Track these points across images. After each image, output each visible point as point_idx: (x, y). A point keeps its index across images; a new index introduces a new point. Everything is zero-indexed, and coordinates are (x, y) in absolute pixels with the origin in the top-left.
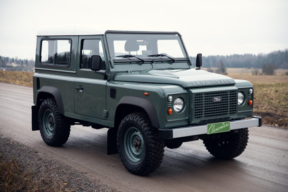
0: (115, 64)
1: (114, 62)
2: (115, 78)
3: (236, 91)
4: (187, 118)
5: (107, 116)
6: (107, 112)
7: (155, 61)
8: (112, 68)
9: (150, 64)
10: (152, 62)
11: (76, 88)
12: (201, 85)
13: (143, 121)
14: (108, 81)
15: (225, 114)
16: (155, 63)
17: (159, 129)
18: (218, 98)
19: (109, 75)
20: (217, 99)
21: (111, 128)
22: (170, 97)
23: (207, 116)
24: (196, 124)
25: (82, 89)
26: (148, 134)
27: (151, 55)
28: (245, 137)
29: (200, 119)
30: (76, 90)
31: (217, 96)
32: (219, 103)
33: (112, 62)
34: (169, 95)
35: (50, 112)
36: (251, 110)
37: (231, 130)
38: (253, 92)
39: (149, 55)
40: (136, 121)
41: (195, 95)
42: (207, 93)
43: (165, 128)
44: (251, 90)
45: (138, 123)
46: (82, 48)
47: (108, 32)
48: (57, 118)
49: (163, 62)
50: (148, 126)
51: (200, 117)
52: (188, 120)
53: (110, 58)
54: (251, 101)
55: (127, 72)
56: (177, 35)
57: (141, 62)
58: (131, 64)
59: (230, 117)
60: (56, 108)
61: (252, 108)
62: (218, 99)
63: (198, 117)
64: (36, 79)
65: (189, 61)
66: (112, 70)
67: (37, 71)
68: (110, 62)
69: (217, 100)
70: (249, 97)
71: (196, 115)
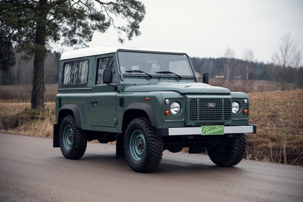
0: (124, 78)
1: (124, 76)
2: (125, 89)
3: (230, 99)
4: (183, 120)
5: (116, 124)
6: (117, 120)
7: (162, 77)
8: (122, 81)
9: (157, 80)
10: (159, 78)
11: (92, 102)
12: (196, 92)
13: (145, 123)
14: (118, 92)
15: (220, 119)
16: (163, 79)
17: (157, 128)
19: (119, 87)
20: (211, 105)
21: (120, 133)
22: (167, 100)
23: (202, 119)
24: (191, 125)
25: (96, 103)
26: (148, 133)
27: (159, 71)
28: (242, 144)
29: (195, 121)
30: (91, 103)
31: (211, 102)
32: (213, 108)
33: (122, 76)
34: (166, 99)
35: (70, 128)
36: (247, 119)
37: (225, 134)
38: (248, 101)
39: (157, 72)
40: (138, 124)
41: (190, 99)
42: (201, 99)
43: (162, 127)
44: (246, 100)
45: (140, 125)
46: (97, 68)
47: (119, 51)
48: (75, 129)
49: (170, 78)
50: (148, 126)
51: (195, 120)
52: (184, 121)
53: (121, 72)
54: (246, 111)
55: (136, 85)
56: (185, 56)
57: (149, 77)
58: (139, 78)
59: (224, 123)
60: (74, 121)
61: (248, 117)
62: (212, 105)
63: (193, 120)
64: (58, 99)
65: (195, 78)
66: (121, 82)
67: (60, 92)
68: (120, 76)
70: (244, 106)
71: (191, 118)
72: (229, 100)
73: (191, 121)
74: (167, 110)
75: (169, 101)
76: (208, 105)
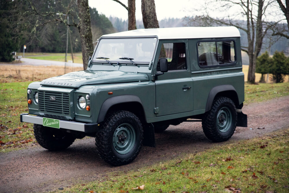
20: (53, 98)
31: (53, 95)
32: (53, 101)
42: (46, 92)
58: (103, 65)
59: (65, 117)
69: (52, 99)
70: (88, 102)
71: (40, 108)
72: (68, 95)
73: (40, 111)
74: (30, 99)
75: (31, 92)
76: (50, 98)
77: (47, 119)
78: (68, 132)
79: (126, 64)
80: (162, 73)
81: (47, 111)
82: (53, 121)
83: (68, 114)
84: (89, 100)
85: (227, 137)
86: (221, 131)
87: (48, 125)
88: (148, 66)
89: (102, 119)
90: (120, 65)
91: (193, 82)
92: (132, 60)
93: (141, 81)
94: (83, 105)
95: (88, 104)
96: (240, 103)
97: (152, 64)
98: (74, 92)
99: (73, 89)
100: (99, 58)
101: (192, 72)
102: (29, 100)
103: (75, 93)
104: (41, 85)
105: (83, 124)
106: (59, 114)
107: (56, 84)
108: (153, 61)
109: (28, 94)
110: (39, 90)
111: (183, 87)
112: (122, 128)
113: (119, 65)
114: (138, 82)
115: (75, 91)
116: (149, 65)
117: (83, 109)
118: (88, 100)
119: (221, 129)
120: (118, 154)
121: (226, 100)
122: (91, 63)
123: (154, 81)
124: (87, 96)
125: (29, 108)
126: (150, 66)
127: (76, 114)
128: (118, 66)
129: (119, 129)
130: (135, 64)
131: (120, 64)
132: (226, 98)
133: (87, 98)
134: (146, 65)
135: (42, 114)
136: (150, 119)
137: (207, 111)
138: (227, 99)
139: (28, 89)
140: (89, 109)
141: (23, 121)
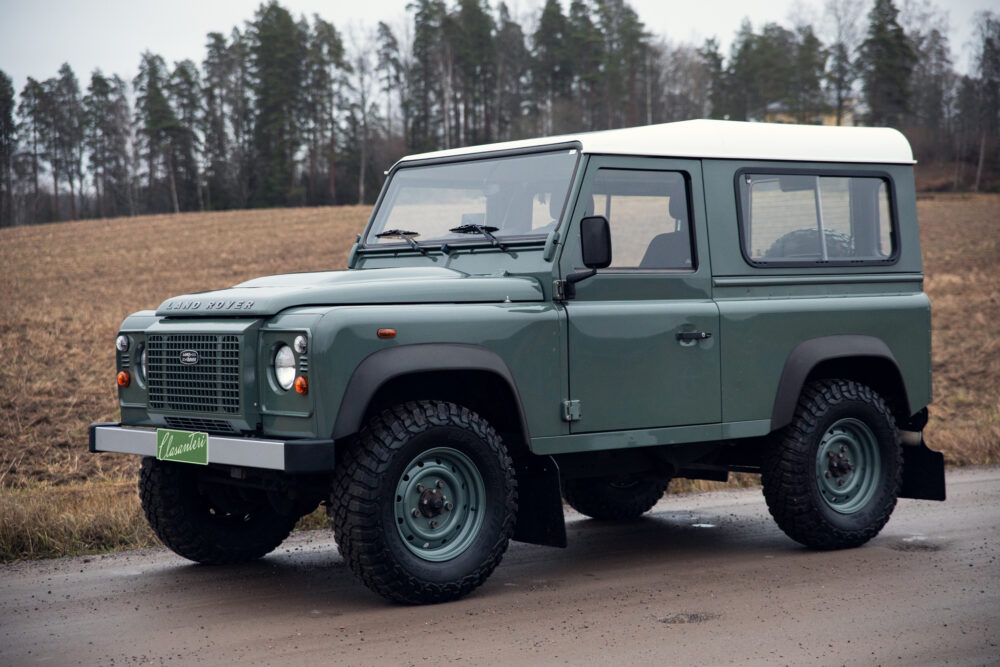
3: (239, 338)
15: (212, 409)
18: (191, 353)
20: (189, 357)
29: (160, 411)
31: (190, 347)
32: (191, 368)
37: (210, 464)
41: (149, 337)
51: (159, 406)
62: (191, 357)
69: (189, 360)
70: (302, 363)
71: (151, 398)
72: (237, 340)
73: (152, 409)
74: (125, 369)
75: (129, 343)
76: (182, 357)
77: (171, 433)
78: (236, 474)
79: (472, 249)
80: (591, 270)
81: (173, 406)
82: (188, 441)
83: (237, 409)
84: (305, 354)
85: (862, 532)
86: (838, 507)
87: (171, 454)
88: (543, 249)
89: (350, 426)
90: (452, 252)
91: (720, 318)
92: (494, 234)
93: (513, 301)
94: (287, 376)
95: (302, 369)
96: (914, 410)
97: (555, 242)
98: (259, 331)
99: (256, 321)
100: (385, 235)
101: (718, 281)
102: (122, 374)
103: (261, 334)
104: (157, 315)
105: (281, 444)
106: (210, 413)
107: (202, 309)
108: (561, 231)
109: (118, 352)
110: (148, 334)
111: (680, 332)
112: (431, 466)
113: (447, 253)
114: (502, 302)
115: (262, 326)
116: (543, 243)
117: (286, 390)
118: (302, 357)
119: (835, 502)
120: (416, 561)
121: (854, 392)
122: (358, 253)
123: (561, 303)
124: (299, 340)
125: (123, 404)
126: (547, 246)
127: (264, 409)
128: (446, 257)
129: (417, 468)
130: (497, 246)
131: (450, 250)
132: (856, 388)
133: (298, 349)
134: (538, 245)
135: (156, 417)
136: (545, 439)
137: (775, 428)
138: (860, 389)
139: (121, 334)
140: (305, 390)
141: (98, 448)
